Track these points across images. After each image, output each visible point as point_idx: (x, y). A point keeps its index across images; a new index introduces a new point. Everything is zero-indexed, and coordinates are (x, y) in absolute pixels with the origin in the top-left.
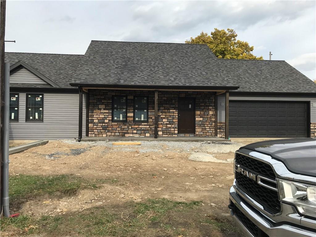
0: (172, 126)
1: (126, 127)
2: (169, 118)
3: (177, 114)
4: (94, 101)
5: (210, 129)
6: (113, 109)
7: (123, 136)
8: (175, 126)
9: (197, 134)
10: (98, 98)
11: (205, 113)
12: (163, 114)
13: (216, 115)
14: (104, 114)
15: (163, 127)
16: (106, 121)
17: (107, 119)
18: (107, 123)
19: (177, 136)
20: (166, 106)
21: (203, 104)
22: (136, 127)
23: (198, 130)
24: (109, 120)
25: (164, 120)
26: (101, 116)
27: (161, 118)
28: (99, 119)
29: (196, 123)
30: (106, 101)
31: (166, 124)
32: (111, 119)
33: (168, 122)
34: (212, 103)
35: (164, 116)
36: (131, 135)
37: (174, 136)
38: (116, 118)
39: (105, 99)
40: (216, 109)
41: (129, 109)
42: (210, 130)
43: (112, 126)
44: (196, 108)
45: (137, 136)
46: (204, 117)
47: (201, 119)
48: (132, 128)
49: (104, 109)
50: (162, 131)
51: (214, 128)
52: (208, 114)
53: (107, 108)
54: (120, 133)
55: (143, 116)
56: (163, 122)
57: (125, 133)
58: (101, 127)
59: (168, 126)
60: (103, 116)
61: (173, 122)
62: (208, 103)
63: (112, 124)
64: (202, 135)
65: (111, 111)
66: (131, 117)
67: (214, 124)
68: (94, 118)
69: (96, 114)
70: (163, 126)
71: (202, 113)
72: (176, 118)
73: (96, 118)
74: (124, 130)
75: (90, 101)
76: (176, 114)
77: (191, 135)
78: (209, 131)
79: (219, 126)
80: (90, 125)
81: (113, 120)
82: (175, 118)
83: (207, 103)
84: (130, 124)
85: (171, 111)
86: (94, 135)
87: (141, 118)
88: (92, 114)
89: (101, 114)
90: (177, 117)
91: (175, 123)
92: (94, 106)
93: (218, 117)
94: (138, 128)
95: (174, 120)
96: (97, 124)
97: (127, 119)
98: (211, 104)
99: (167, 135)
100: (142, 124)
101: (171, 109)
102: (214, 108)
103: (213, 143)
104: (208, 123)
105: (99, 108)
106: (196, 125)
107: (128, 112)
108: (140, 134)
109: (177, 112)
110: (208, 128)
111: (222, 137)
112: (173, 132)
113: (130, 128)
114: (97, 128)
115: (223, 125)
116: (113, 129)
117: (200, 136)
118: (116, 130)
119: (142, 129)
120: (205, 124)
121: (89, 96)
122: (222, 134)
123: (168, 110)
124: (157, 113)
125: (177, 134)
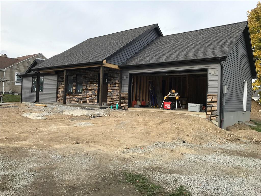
0: (94, 96)
1: (72, 96)
2: (93, 90)
6: (68, 84)
9: (108, 103)
10: (62, 77)
12: (90, 87)
13: (120, 87)
15: (90, 97)
20: (91, 81)
21: (113, 78)
22: (77, 96)
23: (109, 100)
28: (61, 91)
29: (108, 94)
33: (92, 93)
35: (90, 89)
36: (74, 102)
38: (69, 91)
40: (121, 82)
41: (74, 84)
42: (116, 100)
44: (109, 81)
46: (113, 89)
48: (74, 97)
50: (89, 100)
51: (119, 98)
52: (115, 87)
54: (69, 100)
55: (81, 88)
56: (89, 93)
57: (71, 101)
58: (62, 96)
59: (92, 96)
63: (67, 94)
66: (75, 90)
67: (119, 95)
68: (59, 91)
69: (61, 88)
71: (112, 86)
74: (71, 99)
75: (59, 80)
77: (104, 104)
79: (123, 97)
80: (58, 95)
83: (115, 77)
84: (74, 94)
85: (94, 84)
86: (59, 101)
87: (80, 90)
88: (59, 88)
91: (96, 94)
92: (60, 83)
93: (122, 89)
94: (77, 98)
95: (95, 92)
96: (61, 94)
97: (73, 91)
98: (117, 78)
99: (91, 103)
100: (79, 94)
102: (119, 81)
104: (115, 94)
105: (62, 84)
106: (108, 96)
107: (73, 86)
108: (78, 102)
109: (97, 86)
110: (115, 98)
111: (124, 106)
115: (125, 96)
119: (79, 98)
120: (113, 95)
121: (58, 76)
122: (124, 104)
123: (92, 84)
124: (87, 86)
125: (96, 103)
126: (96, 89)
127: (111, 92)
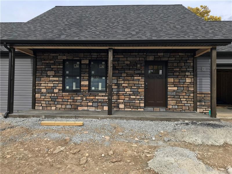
0: (137, 97)
1: (80, 98)
2: (133, 87)
3: (143, 83)
4: (41, 67)
5: (187, 101)
6: (64, 76)
7: (76, 109)
8: (141, 97)
9: (170, 108)
10: (47, 63)
11: (181, 81)
12: (125, 82)
13: (194, 84)
14: (53, 82)
15: (126, 99)
16: (56, 91)
17: (57, 88)
18: (56, 93)
19: (143, 110)
20: (128, 71)
21: (178, 69)
22: (92, 98)
23: (171, 103)
24: (59, 89)
25: (126, 90)
26: (49, 85)
27: (122, 87)
28: (47, 88)
29: (169, 93)
30: (56, 67)
31: (129, 95)
32: (61, 88)
33: (132, 93)
34: (190, 67)
35: (127, 85)
36: (86, 108)
37: (139, 110)
38: (68, 87)
39: (54, 64)
40: (195, 76)
41: (83, 76)
42: (187, 103)
43: (62, 96)
44: (169, 74)
45: (93, 109)
46: (179, 85)
47: (176, 88)
48: (86, 99)
49: (54, 76)
50: (124, 103)
51: (193, 100)
52: (184, 82)
53: (56, 74)
54: (72, 105)
55: (100, 84)
56: (125, 93)
57: (78, 106)
58: (49, 97)
59: (131, 97)
60: (52, 85)
61: (138, 92)
62: (185, 67)
63: (63, 94)
64: (177, 109)
65: (61, 79)
66: (86, 86)
67: (192, 95)
68: (41, 87)
69: (44, 82)
70: (126, 97)
71: (177, 80)
72: (142, 87)
73: (44, 87)
74: (76, 102)
75: (38, 67)
76: (142, 81)
77: (162, 110)
78: (186, 105)
79: (200, 98)
80: (38, 96)
81: (64, 90)
82: (140, 87)
83: (183, 67)
84: (84, 94)
85: (135, 78)
86: (41, 108)
87: (98, 88)
88: (39, 82)
89: (50, 82)
90: (143, 85)
91: (141, 93)
92: (42, 73)
93: (198, 86)
94: (93, 100)
95: (139, 90)
96: (45, 95)
97: (80, 88)
98: (188, 69)
99: (130, 108)
100: (99, 94)
101: (135, 75)
102: (192, 74)
103: (193, 123)
104: (184, 94)
105: (48, 75)
106: (168, 96)
107: (81, 80)
108: (97, 107)
110: (185, 100)
111: (204, 112)
112: (138, 105)
113: (84, 99)
114: (45, 100)
115: (204, 97)
116: (63, 100)
117: (173, 111)
118: (67, 102)
119: (99, 100)
120: (180, 95)
121: (36, 61)
122: (203, 108)
123: (131, 77)
124: (117, 81)
125: (143, 108)
126: (140, 85)
127: (174, 90)
